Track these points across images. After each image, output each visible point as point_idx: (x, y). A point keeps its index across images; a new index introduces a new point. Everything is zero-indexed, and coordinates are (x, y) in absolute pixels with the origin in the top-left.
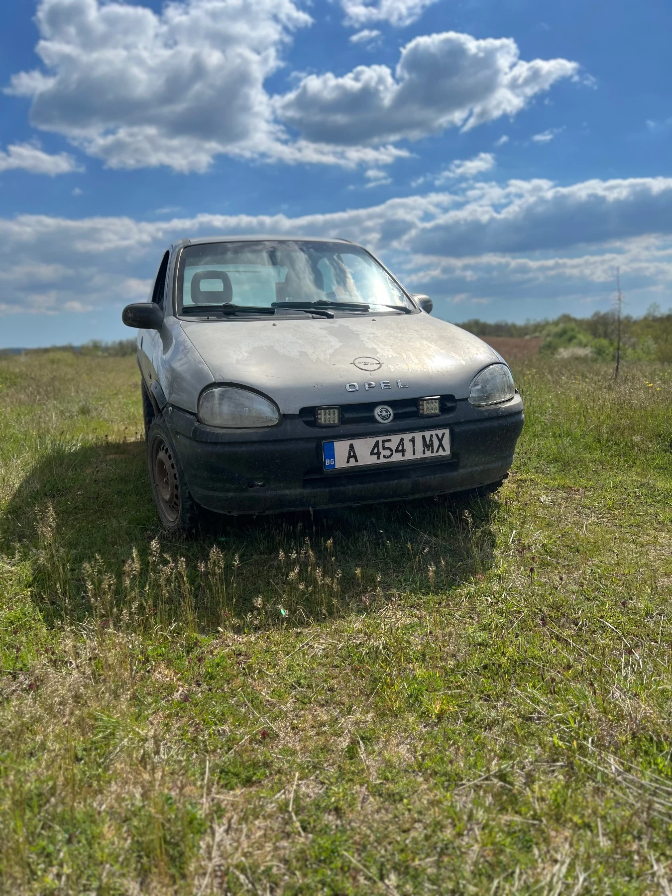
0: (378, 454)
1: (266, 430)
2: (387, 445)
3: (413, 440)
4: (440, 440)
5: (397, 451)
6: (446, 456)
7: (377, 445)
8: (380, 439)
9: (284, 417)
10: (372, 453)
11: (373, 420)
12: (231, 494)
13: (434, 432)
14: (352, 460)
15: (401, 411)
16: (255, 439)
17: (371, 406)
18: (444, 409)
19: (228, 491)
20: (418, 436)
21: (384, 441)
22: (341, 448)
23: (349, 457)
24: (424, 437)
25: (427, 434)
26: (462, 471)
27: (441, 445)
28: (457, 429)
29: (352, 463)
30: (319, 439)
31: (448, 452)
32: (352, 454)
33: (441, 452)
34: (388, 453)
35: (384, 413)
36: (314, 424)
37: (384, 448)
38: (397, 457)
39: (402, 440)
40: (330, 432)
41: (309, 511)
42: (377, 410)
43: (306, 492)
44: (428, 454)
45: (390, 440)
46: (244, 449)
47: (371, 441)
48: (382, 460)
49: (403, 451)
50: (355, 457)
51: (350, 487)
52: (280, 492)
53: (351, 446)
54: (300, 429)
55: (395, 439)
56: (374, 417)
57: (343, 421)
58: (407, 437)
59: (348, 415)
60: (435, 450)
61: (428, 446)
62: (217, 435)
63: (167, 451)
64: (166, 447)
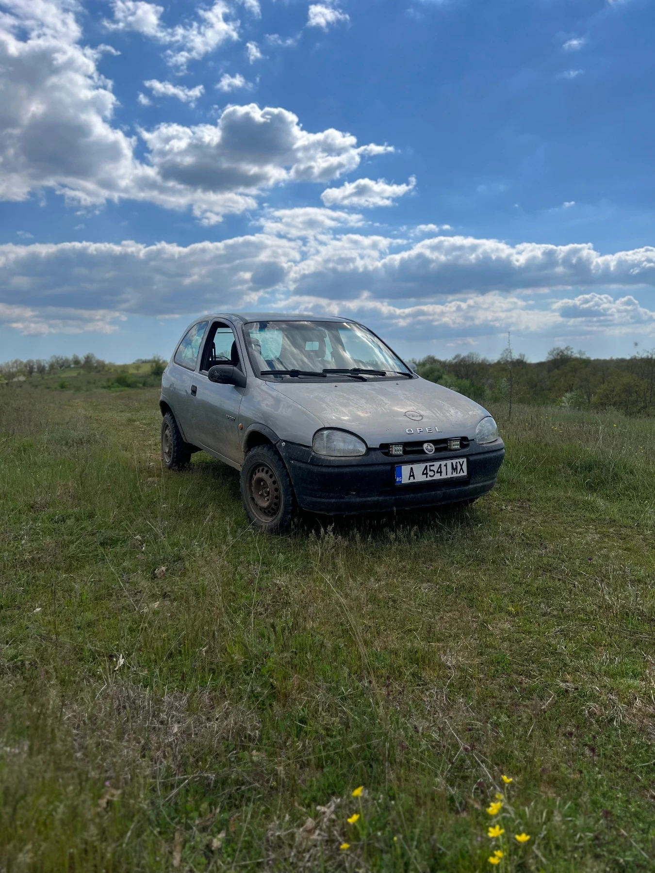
0: (427, 474)
1: (360, 458)
2: (432, 468)
3: (446, 465)
4: (461, 466)
5: (438, 472)
6: (464, 476)
7: (426, 468)
8: (428, 464)
9: (369, 450)
10: (423, 474)
11: (423, 452)
12: (333, 500)
13: (458, 461)
14: (412, 478)
15: (438, 446)
16: (354, 463)
17: (421, 443)
18: (463, 446)
19: (332, 498)
20: (449, 462)
21: (430, 466)
22: (405, 469)
23: (410, 476)
24: (452, 463)
25: (454, 461)
26: (471, 486)
27: (461, 469)
28: (471, 458)
29: (412, 480)
30: (393, 464)
31: (465, 473)
32: (412, 475)
33: (462, 474)
34: (432, 473)
35: (429, 448)
36: (387, 454)
37: (430, 470)
38: (437, 477)
39: (440, 465)
40: (395, 459)
41: (393, 511)
42: (425, 445)
43: (381, 498)
44: (455, 475)
45: (433, 465)
46: (347, 470)
47: (423, 466)
48: (429, 479)
49: (441, 472)
50: (413, 476)
51: (407, 496)
52: (364, 499)
53: (412, 468)
54: (379, 457)
55: (437, 464)
56: (423, 450)
57: (405, 452)
58: (443, 463)
59: (408, 449)
60: (458, 472)
61: (454, 469)
62: (330, 461)
63: (267, 472)
64: (266, 469)
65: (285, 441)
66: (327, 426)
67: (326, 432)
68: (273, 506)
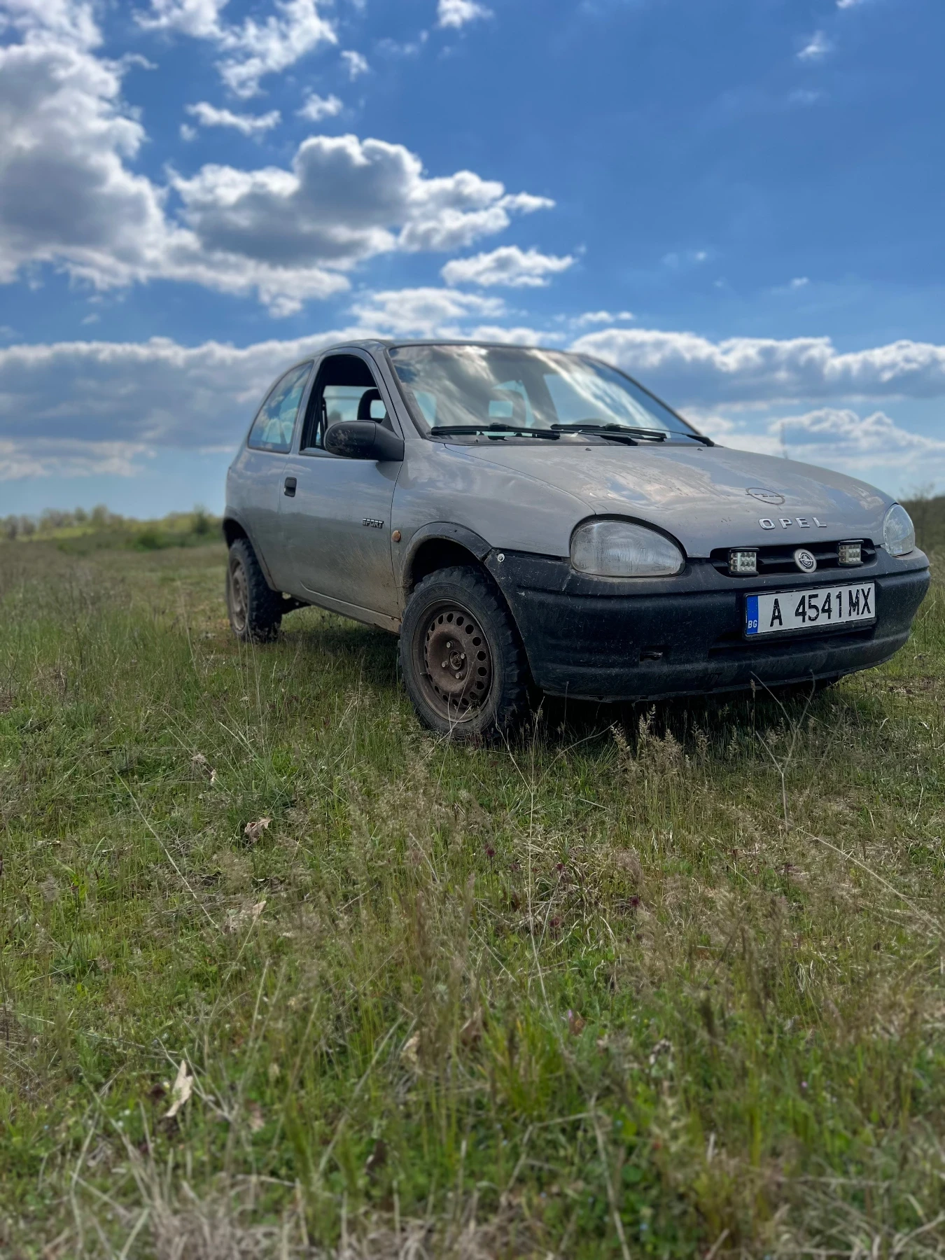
0: (804, 614)
1: (674, 579)
2: (813, 602)
3: (839, 597)
4: (866, 598)
5: (824, 611)
6: (869, 620)
7: (802, 602)
8: (807, 593)
9: (690, 562)
10: (797, 614)
11: (793, 568)
12: (615, 671)
13: (860, 587)
14: (776, 622)
15: (822, 557)
16: (663, 590)
17: (789, 550)
18: (866, 559)
19: (612, 665)
20: (844, 590)
21: (811, 597)
22: (765, 603)
23: (774, 618)
24: (850, 592)
25: (854, 588)
26: (875, 642)
27: (866, 604)
28: (884, 583)
29: (777, 626)
30: (740, 593)
31: (872, 615)
32: (777, 617)
33: (866, 616)
34: (812, 613)
35: (806, 560)
36: (725, 571)
37: (811, 607)
38: (823, 620)
39: (829, 596)
40: (744, 582)
42: (798, 555)
43: (712, 666)
44: (855, 617)
45: (816, 596)
46: (648, 604)
47: (796, 596)
48: (808, 624)
49: (829, 611)
50: (779, 617)
51: (763, 660)
52: (679, 668)
53: (776, 602)
54: (708, 577)
55: (822, 593)
56: (794, 564)
57: (762, 569)
58: (834, 591)
59: (766, 561)
60: (860, 612)
61: (854, 605)
62: (612, 585)
63: (460, 622)
64: (456, 616)
65: (503, 551)
66: (599, 511)
67: (596, 526)
68: (474, 689)
